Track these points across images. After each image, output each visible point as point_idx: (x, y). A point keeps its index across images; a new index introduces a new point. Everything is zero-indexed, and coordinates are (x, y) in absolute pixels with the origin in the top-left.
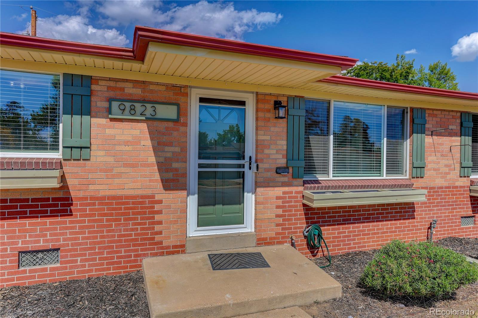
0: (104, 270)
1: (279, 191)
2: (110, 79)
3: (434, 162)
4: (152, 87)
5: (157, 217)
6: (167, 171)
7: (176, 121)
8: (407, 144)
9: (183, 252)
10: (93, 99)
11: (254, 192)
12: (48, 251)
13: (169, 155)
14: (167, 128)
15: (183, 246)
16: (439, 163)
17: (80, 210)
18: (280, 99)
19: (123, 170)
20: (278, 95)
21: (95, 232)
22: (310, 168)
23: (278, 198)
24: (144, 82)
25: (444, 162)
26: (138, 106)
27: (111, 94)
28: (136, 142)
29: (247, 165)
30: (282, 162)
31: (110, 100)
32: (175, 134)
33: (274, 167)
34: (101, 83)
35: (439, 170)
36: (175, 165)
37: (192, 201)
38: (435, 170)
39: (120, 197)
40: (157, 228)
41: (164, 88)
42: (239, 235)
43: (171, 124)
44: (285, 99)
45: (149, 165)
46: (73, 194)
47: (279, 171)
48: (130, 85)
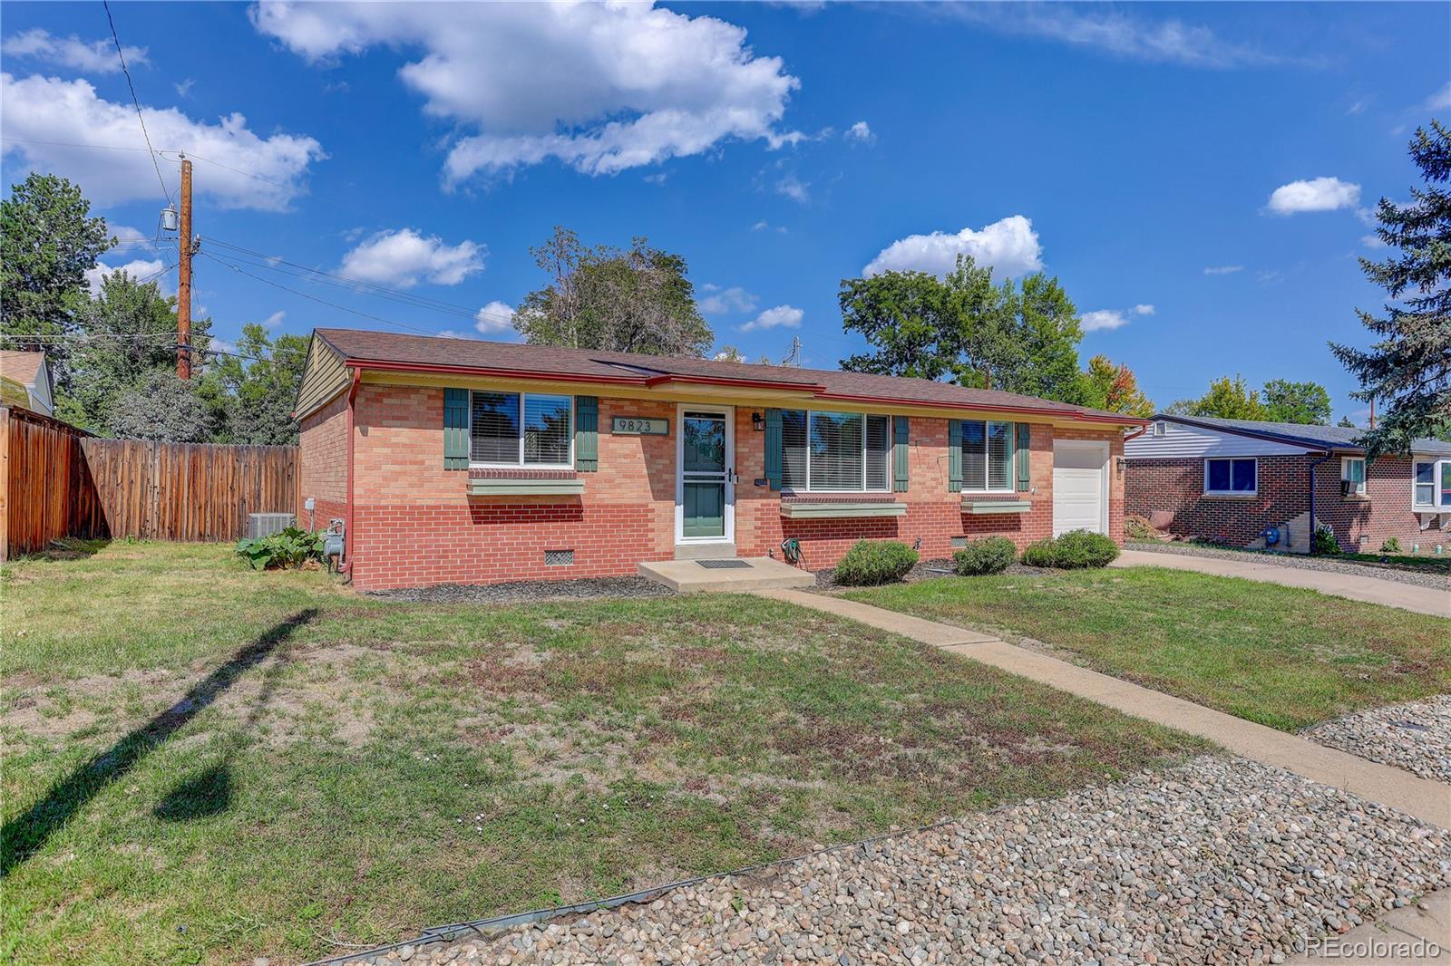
0: (607, 571)
1: (757, 503)
2: (612, 399)
3: (919, 475)
4: (646, 404)
5: (650, 525)
6: (659, 482)
7: (666, 435)
8: (889, 456)
9: (672, 559)
10: (599, 417)
11: (734, 504)
12: (565, 551)
13: (660, 467)
14: (658, 442)
15: (671, 553)
16: (924, 476)
17: (589, 516)
18: (758, 411)
19: (623, 480)
20: (756, 408)
21: (600, 536)
22: (786, 482)
23: (756, 510)
24: (639, 400)
25: (930, 475)
26: (635, 421)
27: (613, 412)
28: (632, 455)
29: (727, 477)
30: (760, 474)
31: (613, 417)
32: (665, 447)
33: (752, 479)
34: (605, 402)
35: (924, 483)
36: (665, 476)
37: (679, 510)
38: (920, 484)
39: (620, 506)
40: (650, 535)
41: (655, 405)
42: (720, 545)
43: (660, 439)
44: (763, 411)
45: (643, 477)
46: (584, 502)
47: (757, 483)
48: (628, 403)
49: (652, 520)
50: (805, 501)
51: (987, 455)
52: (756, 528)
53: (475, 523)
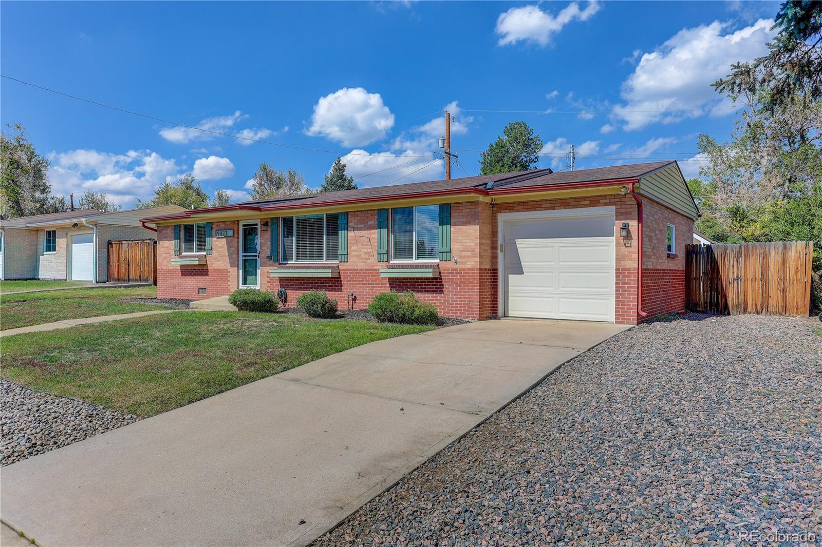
1: (268, 269)
2: (217, 222)
3: (356, 251)
4: (227, 223)
5: (229, 279)
6: (232, 259)
7: (233, 237)
10: (213, 231)
11: (260, 269)
12: (204, 289)
13: (233, 252)
14: (232, 240)
16: (360, 251)
17: (210, 274)
18: (268, 220)
19: (220, 258)
21: (214, 283)
22: (284, 257)
23: (268, 272)
24: (225, 221)
25: (364, 250)
26: (223, 231)
28: (223, 247)
29: (258, 256)
30: (269, 253)
31: (216, 230)
32: (234, 242)
33: (266, 256)
34: (215, 224)
35: (360, 256)
36: (234, 256)
37: (241, 272)
38: (357, 256)
39: (219, 270)
41: (230, 223)
45: (226, 256)
46: (209, 268)
47: (268, 258)
48: (221, 223)
49: (229, 276)
50: (291, 267)
52: (268, 282)
53: (182, 276)
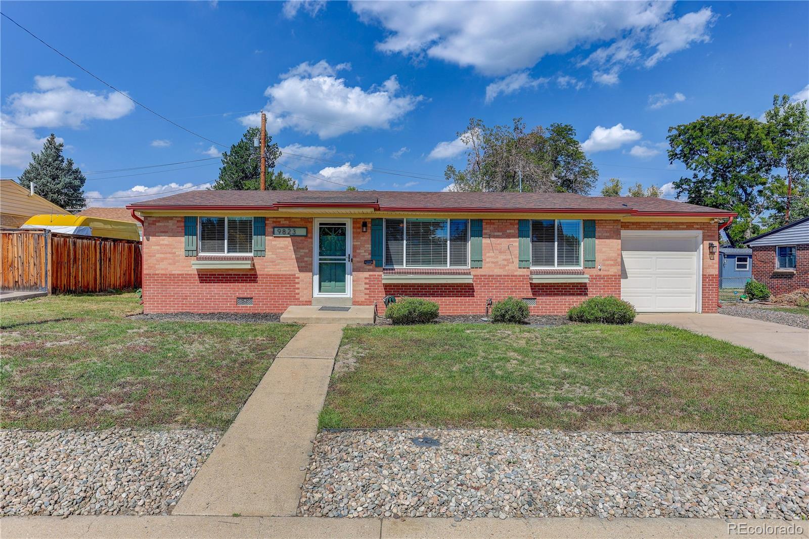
0: (272, 310)
1: (367, 274)
2: (274, 218)
3: (492, 257)
4: (293, 220)
5: (297, 286)
6: (301, 262)
7: (306, 236)
8: (469, 244)
9: (311, 305)
10: (266, 228)
11: (351, 275)
12: (248, 298)
13: (303, 254)
14: (301, 240)
15: (311, 302)
16: (498, 257)
17: (260, 280)
18: (366, 220)
19: (280, 261)
20: (365, 219)
21: (268, 291)
22: (389, 261)
23: (366, 278)
24: (290, 218)
25: (503, 257)
26: (286, 229)
27: (275, 225)
28: (286, 248)
29: (347, 259)
30: (369, 257)
31: (274, 228)
32: (305, 242)
33: (363, 260)
34: (270, 220)
35: (497, 262)
36: (306, 259)
37: (316, 278)
38: (493, 263)
39: (279, 275)
40: (297, 291)
41: (299, 219)
42: (342, 298)
43: (303, 238)
44: (370, 220)
45: (293, 259)
46: (258, 273)
47: (366, 262)
48: (283, 219)
49: (298, 283)
50: (399, 273)
51: (556, 243)
52: (365, 289)
53: (201, 283)
